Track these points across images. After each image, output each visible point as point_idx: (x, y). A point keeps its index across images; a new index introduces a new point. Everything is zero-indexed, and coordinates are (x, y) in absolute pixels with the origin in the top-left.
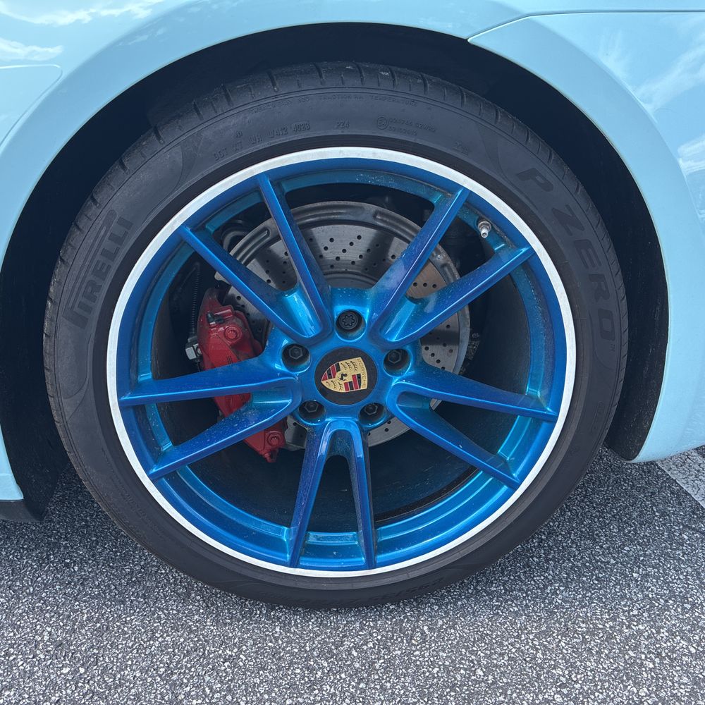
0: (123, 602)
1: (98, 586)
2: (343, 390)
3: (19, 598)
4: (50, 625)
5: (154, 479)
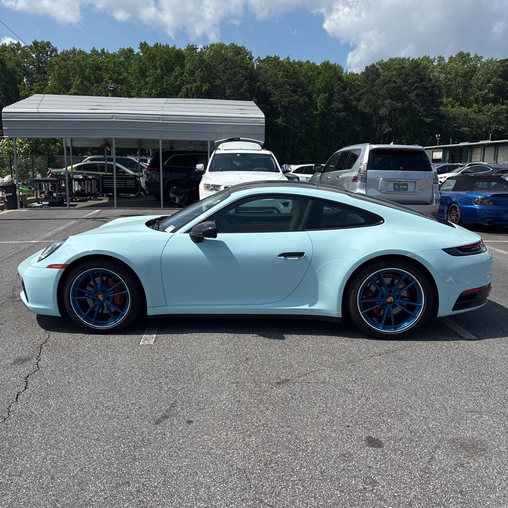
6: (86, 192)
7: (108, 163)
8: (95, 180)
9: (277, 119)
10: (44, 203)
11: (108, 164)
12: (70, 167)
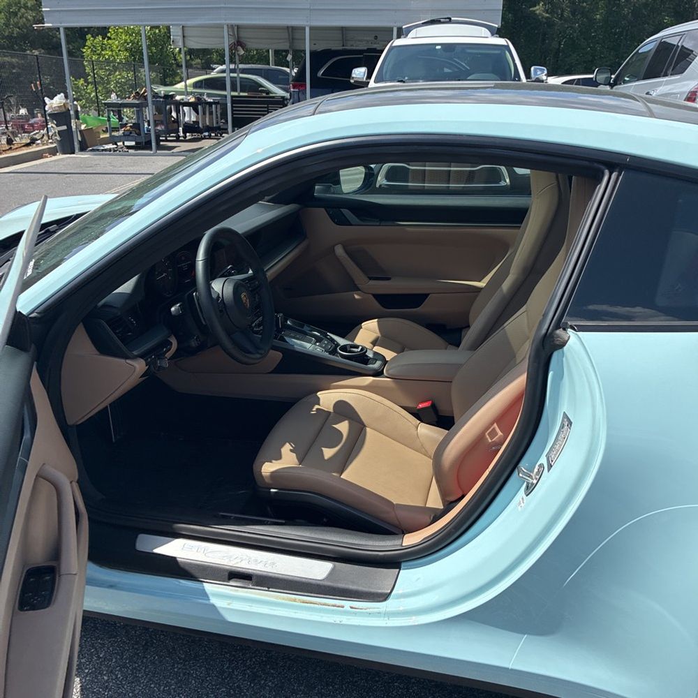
6: (200, 125)
7: (241, 75)
8: (219, 106)
9: (535, 6)
10: (127, 143)
11: (241, 78)
12: (183, 83)
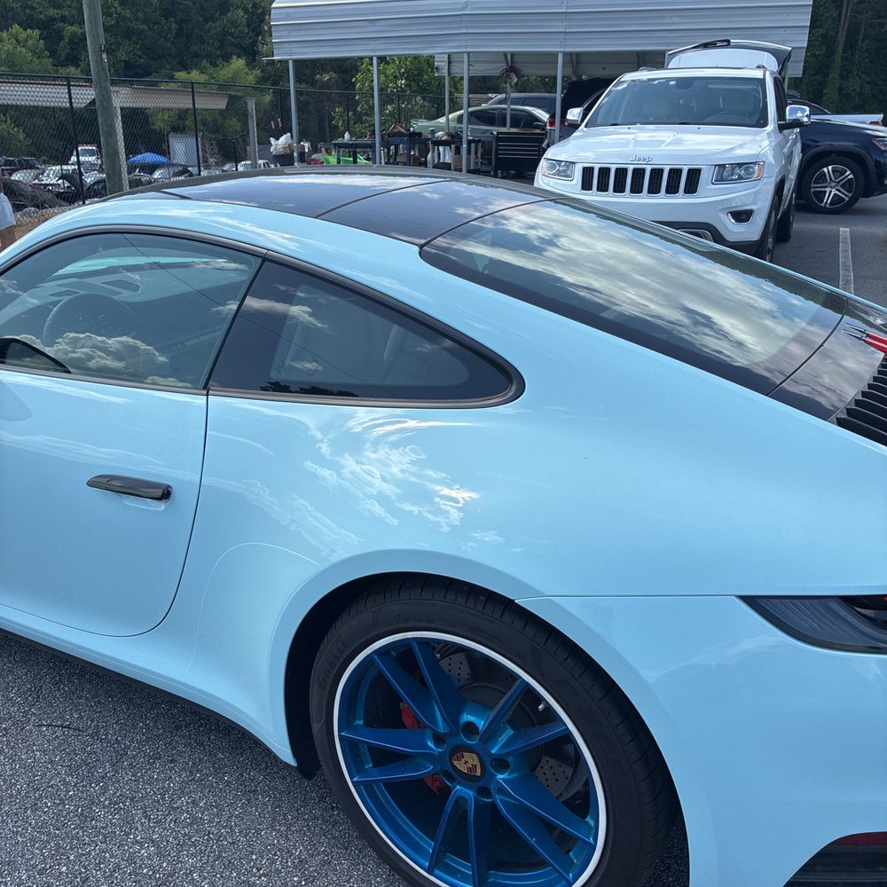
0: (347, 849)
1: (340, 831)
2: (466, 771)
3: (298, 820)
4: (303, 846)
5: (355, 784)
7: (512, 106)
11: (512, 110)
12: (444, 118)
